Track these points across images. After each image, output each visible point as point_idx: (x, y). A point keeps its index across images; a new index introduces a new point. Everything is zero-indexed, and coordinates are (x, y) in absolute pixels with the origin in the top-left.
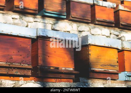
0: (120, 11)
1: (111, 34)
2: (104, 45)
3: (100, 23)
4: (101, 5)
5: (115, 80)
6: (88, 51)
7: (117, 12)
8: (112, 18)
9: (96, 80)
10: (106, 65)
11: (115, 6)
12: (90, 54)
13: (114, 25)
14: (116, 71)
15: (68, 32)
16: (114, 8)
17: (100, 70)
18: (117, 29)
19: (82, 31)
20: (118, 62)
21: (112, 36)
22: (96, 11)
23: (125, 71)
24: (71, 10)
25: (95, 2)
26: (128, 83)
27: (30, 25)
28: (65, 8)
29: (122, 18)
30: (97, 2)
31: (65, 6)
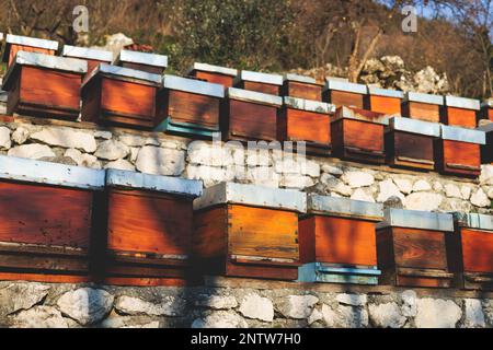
0: (346, 122)
1: (322, 172)
2: (264, 205)
4: (301, 107)
5: (290, 281)
6: (226, 216)
7: (337, 123)
8: (324, 138)
9: (244, 280)
10: (267, 249)
11: (334, 110)
12: (231, 225)
13: (329, 153)
14: (292, 261)
16: (331, 115)
17: (254, 258)
18: (337, 160)
20: (297, 241)
21: (325, 176)
22: (289, 122)
23: (315, 261)
24: (231, 120)
25: (287, 102)
26: (324, 288)
27: (134, 152)
28: (217, 115)
29: (348, 137)
30: (292, 101)
31: (217, 110)
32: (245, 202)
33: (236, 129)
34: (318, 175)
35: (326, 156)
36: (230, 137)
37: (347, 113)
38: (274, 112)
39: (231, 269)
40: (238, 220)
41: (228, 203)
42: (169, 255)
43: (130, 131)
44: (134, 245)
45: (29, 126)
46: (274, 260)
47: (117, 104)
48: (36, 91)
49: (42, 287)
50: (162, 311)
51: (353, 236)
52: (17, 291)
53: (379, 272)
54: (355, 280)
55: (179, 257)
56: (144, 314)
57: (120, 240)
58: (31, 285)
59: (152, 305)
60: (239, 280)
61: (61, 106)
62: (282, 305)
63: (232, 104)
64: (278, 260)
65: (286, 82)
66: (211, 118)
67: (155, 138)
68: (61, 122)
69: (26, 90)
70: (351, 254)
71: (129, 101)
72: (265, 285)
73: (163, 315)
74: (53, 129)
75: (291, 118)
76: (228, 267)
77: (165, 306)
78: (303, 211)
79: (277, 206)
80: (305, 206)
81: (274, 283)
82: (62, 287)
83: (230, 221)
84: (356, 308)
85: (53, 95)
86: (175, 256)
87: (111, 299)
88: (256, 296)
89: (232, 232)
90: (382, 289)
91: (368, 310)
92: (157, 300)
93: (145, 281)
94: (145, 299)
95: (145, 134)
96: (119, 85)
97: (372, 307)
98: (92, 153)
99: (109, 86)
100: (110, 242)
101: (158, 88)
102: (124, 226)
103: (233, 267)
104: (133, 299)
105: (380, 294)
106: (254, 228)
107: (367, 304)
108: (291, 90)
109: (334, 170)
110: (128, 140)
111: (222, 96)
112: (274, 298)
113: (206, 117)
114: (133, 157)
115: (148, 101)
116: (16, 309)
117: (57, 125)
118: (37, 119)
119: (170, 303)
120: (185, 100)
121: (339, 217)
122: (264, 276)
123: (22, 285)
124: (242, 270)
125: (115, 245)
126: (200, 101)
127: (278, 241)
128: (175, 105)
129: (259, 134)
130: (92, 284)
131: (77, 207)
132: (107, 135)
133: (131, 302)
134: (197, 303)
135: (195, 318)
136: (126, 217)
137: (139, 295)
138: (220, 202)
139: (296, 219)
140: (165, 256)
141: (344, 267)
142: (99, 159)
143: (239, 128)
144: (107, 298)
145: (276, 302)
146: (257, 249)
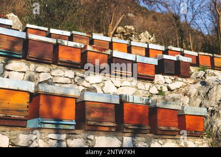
0: (88, 52)
1: (75, 76)
3: (63, 64)
4: (66, 44)
7: (84, 53)
8: (77, 59)
11: (83, 46)
13: (80, 67)
15: (23, 72)
16: (82, 49)
18: (84, 71)
19: (41, 72)
20: (28, 107)
21: (77, 78)
22: (59, 51)
23: (38, 117)
24: (29, 50)
25: (59, 42)
26: (43, 131)
28: (22, 47)
29: (90, 59)
30: (61, 41)
31: (22, 45)
33: (32, 54)
34: (73, 77)
35: (78, 68)
36: (28, 58)
37: (89, 48)
38: (52, 46)
46: (13, 116)
51: (62, 105)
53: (75, 123)
54: (62, 127)
62: (14, 139)
63: (30, 42)
64: (15, 116)
65: (72, 35)
66: (19, 48)
70: (60, 114)
72: (8, 129)
75: (61, 49)
78: (32, 92)
79: (17, 89)
80: (33, 89)
81: (13, 128)
84: (59, 141)
90: (77, 131)
91: (67, 142)
97: (68, 141)
105: (76, 134)
106: (3, 100)
107: (66, 139)
108: (74, 39)
109: (81, 75)
111: (25, 38)
112: (10, 135)
113: (16, 47)
120: (5, 38)
121: (54, 95)
122: (6, 124)
126: (13, 40)
127: (17, 107)
129: (44, 57)
139: (29, 96)
141: (55, 120)
143: (33, 54)
145: (11, 138)
146: (3, 110)
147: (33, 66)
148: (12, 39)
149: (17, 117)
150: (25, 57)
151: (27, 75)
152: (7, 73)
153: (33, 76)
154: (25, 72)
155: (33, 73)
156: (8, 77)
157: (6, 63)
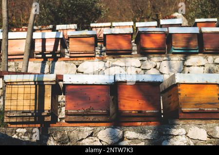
2: (197, 82)
6: (178, 90)
9: (191, 120)
10: (202, 104)
12: (180, 94)
14: (217, 109)
15: (202, 66)
17: (195, 109)
24: (204, 43)
27: (158, 64)
28: (197, 42)
31: (197, 39)
32: (186, 82)
33: (208, 47)
36: (205, 51)
39: (182, 115)
40: (183, 92)
41: (177, 83)
42: (149, 111)
43: (156, 55)
44: (131, 107)
45: (112, 59)
46: (206, 109)
47: (148, 44)
48: (113, 44)
49: (90, 129)
50: (146, 137)
52: (80, 131)
55: (154, 111)
56: (137, 139)
57: (124, 106)
58: (85, 128)
59: (141, 135)
60: (188, 121)
61: (124, 49)
62: (211, 132)
63: (204, 35)
64: (208, 109)
66: (194, 43)
67: (168, 57)
68: (125, 56)
69: (109, 45)
71: (154, 42)
72: (203, 122)
73: (147, 139)
74: (121, 59)
76: (180, 115)
77: (148, 135)
79: (206, 82)
81: (208, 121)
82: (99, 129)
83: (179, 92)
85: (120, 45)
86: (152, 111)
87: (121, 133)
88: (197, 128)
89: (181, 97)
92: (143, 132)
93: (139, 124)
94: (137, 132)
95: (163, 55)
96: (148, 36)
98: (140, 67)
99: (143, 37)
100: (119, 107)
101: (166, 34)
102: (125, 99)
103: (183, 114)
104: (132, 132)
106: (194, 94)
110: (155, 59)
111: (198, 32)
112: (207, 128)
113: (192, 43)
114: (158, 67)
115: (162, 41)
116: (80, 139)
117: (124, 57)
118: (115, 56)
119: (150, 133)
120: (180, 37)
122: (201, 117)
123: (82, 128)
124: (187, 116)
125: (122, 108)
127: (208, 100)
128: (175, 40)
130: (112, 126)
131: (103, 93)
132: (145, 58)
133: (131, 134)
134: (164, 133)
135: (164, 140)
136: (126, 95)
137: (134, 130)
138: (173, 84)
139: (217, 87)
140: (147, 112)
142: (142, 69)
144: (119, 132)
145: (208, 130)
146: (196, 105)
147: (210, 58)
148: (186, 36)
149: (210, 109)
150: (202, 51)
151: (207, 68)
152: (187, 69)
153: (212, 68)
154: (204, 66)
155: (213, 66)
156: (189, 73)
157: (185, 60)
